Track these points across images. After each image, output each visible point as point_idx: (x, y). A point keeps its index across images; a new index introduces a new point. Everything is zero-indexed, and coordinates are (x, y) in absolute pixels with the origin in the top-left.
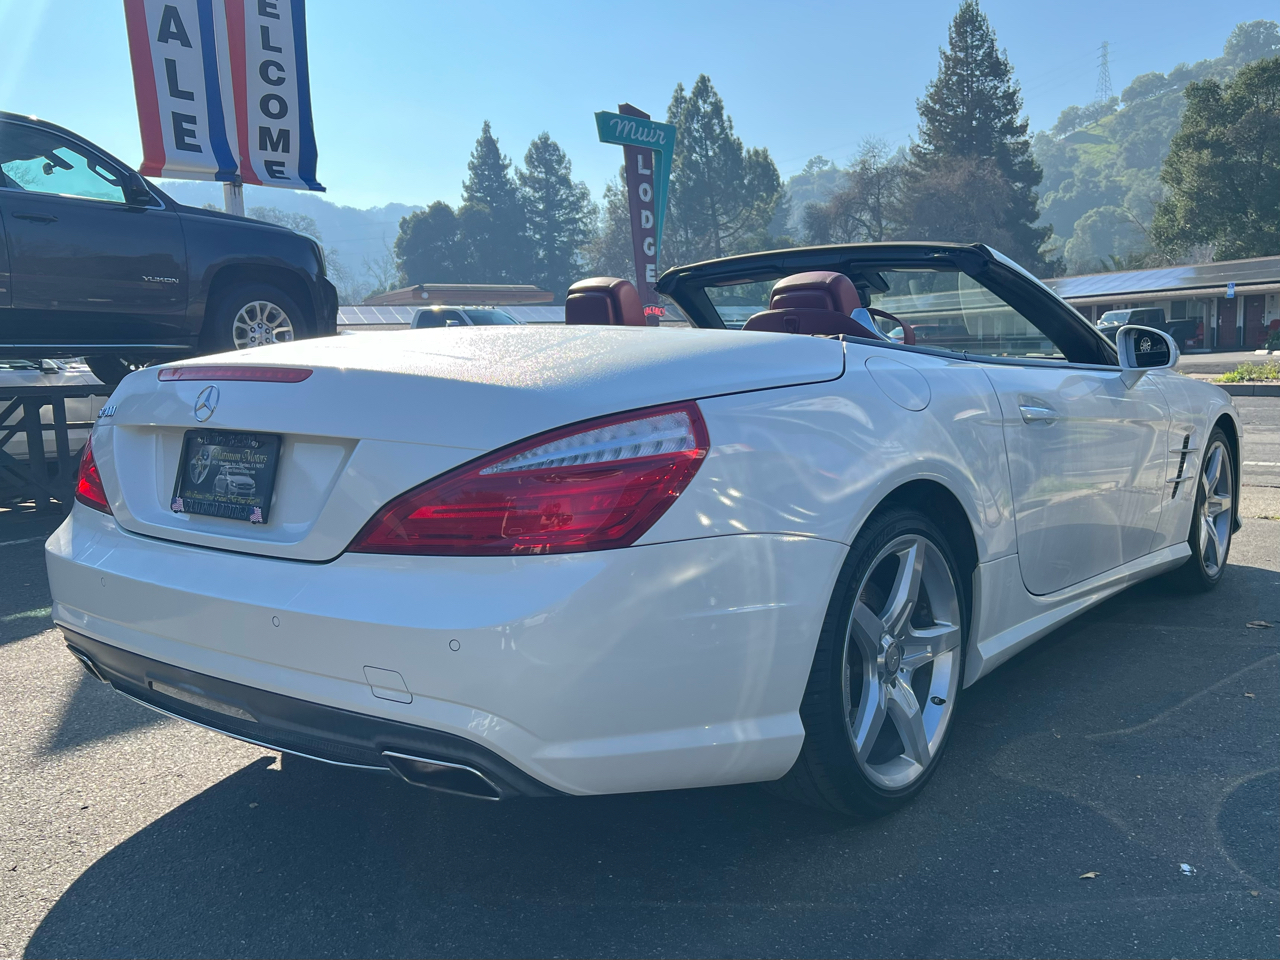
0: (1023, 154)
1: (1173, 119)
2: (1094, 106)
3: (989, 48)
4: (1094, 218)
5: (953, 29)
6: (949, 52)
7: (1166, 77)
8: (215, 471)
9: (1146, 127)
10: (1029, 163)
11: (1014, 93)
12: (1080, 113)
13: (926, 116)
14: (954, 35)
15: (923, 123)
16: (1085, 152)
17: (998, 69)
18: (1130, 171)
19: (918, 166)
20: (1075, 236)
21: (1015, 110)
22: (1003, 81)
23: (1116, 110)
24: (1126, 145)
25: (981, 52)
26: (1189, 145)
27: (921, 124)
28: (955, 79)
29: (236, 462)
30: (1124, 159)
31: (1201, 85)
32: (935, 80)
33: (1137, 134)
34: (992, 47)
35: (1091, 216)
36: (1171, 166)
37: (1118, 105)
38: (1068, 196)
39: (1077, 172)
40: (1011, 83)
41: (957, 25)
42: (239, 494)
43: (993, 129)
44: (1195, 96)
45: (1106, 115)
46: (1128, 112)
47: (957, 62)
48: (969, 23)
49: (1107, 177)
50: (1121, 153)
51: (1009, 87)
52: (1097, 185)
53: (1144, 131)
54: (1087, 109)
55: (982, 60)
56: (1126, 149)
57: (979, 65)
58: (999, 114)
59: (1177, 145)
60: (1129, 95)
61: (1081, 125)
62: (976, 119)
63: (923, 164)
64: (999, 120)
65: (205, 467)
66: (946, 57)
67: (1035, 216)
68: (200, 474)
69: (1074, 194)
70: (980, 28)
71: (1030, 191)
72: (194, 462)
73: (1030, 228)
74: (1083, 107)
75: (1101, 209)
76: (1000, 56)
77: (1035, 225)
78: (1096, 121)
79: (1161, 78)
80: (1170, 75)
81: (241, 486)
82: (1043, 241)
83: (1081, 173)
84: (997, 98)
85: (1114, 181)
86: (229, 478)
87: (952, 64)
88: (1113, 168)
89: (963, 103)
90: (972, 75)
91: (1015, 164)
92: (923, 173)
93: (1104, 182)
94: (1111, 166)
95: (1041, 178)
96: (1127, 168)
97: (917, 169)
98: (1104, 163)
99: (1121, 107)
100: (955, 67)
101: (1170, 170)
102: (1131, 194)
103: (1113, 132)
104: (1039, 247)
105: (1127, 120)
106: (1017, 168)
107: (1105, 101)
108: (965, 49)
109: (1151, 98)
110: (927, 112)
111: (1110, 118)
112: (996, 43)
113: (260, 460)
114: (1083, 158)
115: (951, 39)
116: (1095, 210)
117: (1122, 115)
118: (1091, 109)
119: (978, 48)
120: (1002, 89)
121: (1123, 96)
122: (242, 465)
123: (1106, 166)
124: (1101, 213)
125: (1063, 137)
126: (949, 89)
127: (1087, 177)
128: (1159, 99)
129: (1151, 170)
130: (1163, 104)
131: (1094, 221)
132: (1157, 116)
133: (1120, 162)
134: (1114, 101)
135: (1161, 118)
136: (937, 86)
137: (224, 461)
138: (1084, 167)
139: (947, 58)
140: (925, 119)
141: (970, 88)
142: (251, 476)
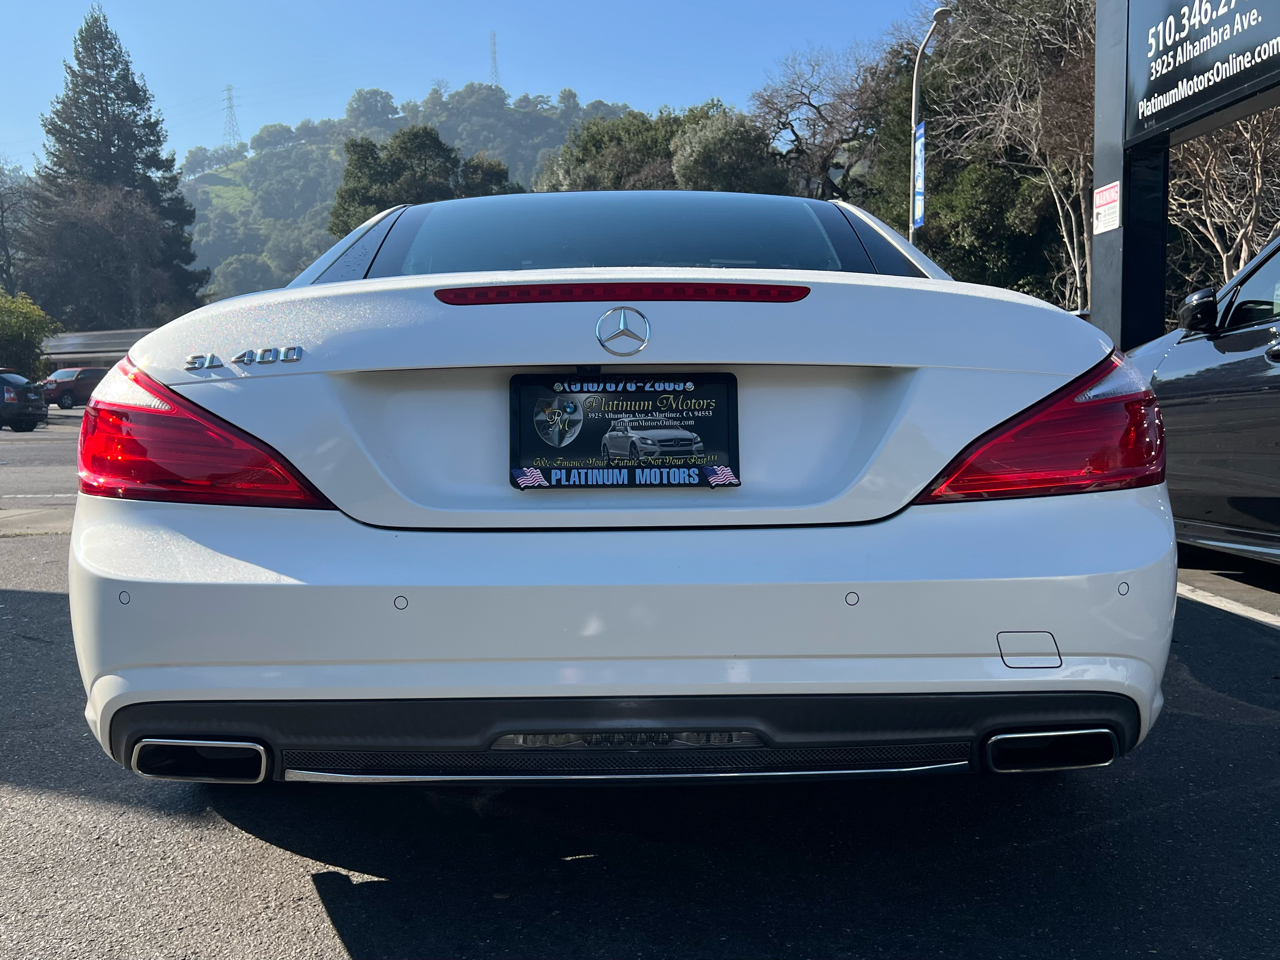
0: (171, 190)
2: (222, 149)
3: (123, 70)
4: (234, 266)
5: (79, 42)
6: (76, 68)
7: (293, 130)
8: (598, 427)
9: (278, 178)
10: (179, 201)
11: (157, 123)
12: (208, 154)
13: (54, 135)
14: (80, 50)
15: (51, 142)
16: (218, 196)
17: (137, 95)
18: (267, 220)
19: (50, 191)
20: (217, 282)
21: (159, 142)
22: (142, 109)
23: (246, 157)
24: (260, 193)
25: (115, 73)
26: (354, 200)
27: (47, 143)
28: (85, 98)
29: (646, 412)
30: (260, 208)
31: (359, 141)
32: (62, 95)
33: (271, 184)
34: (127, 69)
35: (231, 264)
36: (338, 218)
37: (247, 151)
38: (204, 240)
39: (211, 216)
40: (152, 112)
41: (82, 39)
43: (135, 159)
44: (355, 152)
45: (236, 160)
46: (259, 160)
47: (88, 80)
48: (96, 38)
49: (245, 224)
50: (257, 202)
51: (150, 116)
52: (234, 231)
53: (279, 182)
54: (216, 151)
55: (117, 82)
56: (260, 197)
57: (112, 88)
58: (141, 145)
59: (342, 197)
60: (259, 142)
61: (210, 167)
62: (114, 146)
63: (53, 189)
64: (141, 151)
66: (73, 72)
67: (191, 258)
69: (210, 238)
70: (111, 46)
71: (183, 231)
73: (186, 270)
74: (212, 149)
75: (242, 257)
76: (137, 81)
77: (190, 268)
78: (227, 165)
79: (288, 130)
80: (297, 129)
82: (201, 286)
83: (216, 217)
84: (138, 126)
85: (250, 229)
86: (635, 435)
87: (80, 82)
88: (249, 216)
89: (96, 125)
90: (107, 97)
91: (164, 200)
92: (56, 199)
93: (242, 229)
94: (247, 213)
95: (194, 218)
96: (264, 217)
97: (47, 193)
98: (239, 209)
99: (251, 154)
100: (85, 84)
101: (337, 221)
102: (270, 244)
103: (246, 180)
104: (196, 291)
105: (258, 169)
106: (165, 204)
107: (235, 145)
108: (96, 67)
109: (279, 149)
110: (54, 130)
111: (240, 164)
112: (132, 66)
114: (215, 201)
115: (78, 53)
116: (235, 257)
117: (253, 163)
118: (221, 152)
119: (111, 68)
120: (142, 117)
121: (252, 143)
122: (660, 416)
123: (241, 212)
124: (241, 261)
125: (192, 177)
126: (77, 108)
127: (223, 223)
128: (289, 151)
129: (289, 221)
130: (293, 156)
131: (235, 269)
132: (288, 168)
133: (255, 209)
134: (243, 147)
135: (292, 171)
136: (63, 103)
137: (618, 413)
138: (218, 211)
139: (74, 74)
140: (52, 139)
141: (105, 112)
142: (688, 428)
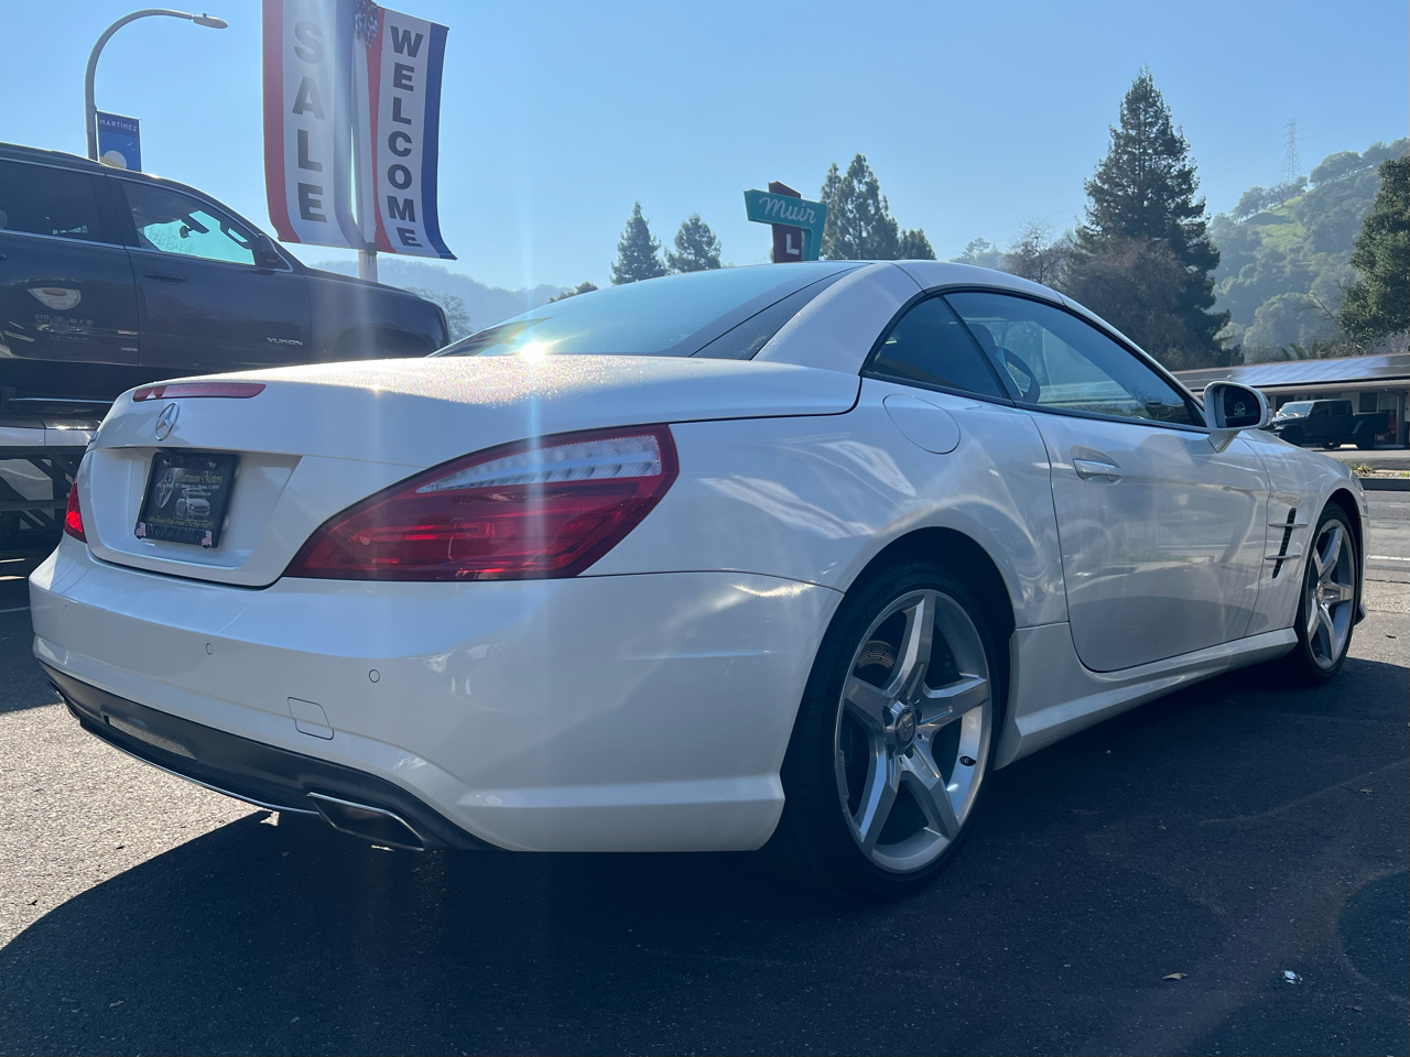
0: (1198, 236)
1: (1367, 200)
2: (1279, 187)
3: (1163, 124)
4: (1277, 305)
5: (1125, 106)
6: (1120, 130)
7: (1361, 156)
8: (177, 494)
9: (1337, 209)
10: (1205, 246)
11: (1190, 172)
12: (1264, 194)
13: (1094, 196)
14: (1125, 112)
15: (1091, 204)
16: (1269, 235)
17: (1173, 147)
18: (1319, 255)
19: (1083, 247)
20: (1256, 324)
21: (1190, 190)
22: (1178, 159)
23: (1304, 191)
24: (1314, 227)
25: (1155, 130)
26: (1383, 227)
27: (1088, 204)
28: (1125, 157)
29: (196, 484)
30: (1313, 243)
31: (1397, 162)
32: (1104, 159)
33: (1327, 217)
34: (1166, 125)
35: (1274, 303)
36: (1363, 248)
37: (1306, 185)
38: (1248, 282)
39: (1259, 256)
40: (1186, 162)
41: (1129, 102)
42: (196, 518)
43: (1166, 209)
44: (1391, 175)
45: (1293, 196)
46: (1317, 192)
47: (1129, 140)
48: (1142, 99)
49: (1293, 262)
50: (1309, 236)
51: (1184, 166)
52: (1281, 270)
53: (1336, 213)
54: (1272, 190)
55: (1156, 138)
56: (1313, 232)
57: (1152, 143)
58: (1173, 194)
59: (1369, 226)
60: (1319, 175)
61: (1264, 206)
62: (1147, 199)
63: (1089, 246)
64: (1174, 200)
65: (169, 490)
66: (1117, 134)
67: (1211, 301)
68: (164, 497)
69: (1255, 279)
70: (1154, 104)
71: (1205, 275)
72: (159, 485)
73: (1205, 314)
74: (1268, 188)
75: (1285, 296)
76: (1175, 134)
77: (1211, 311)
78: (1282, 202)
79: (1354, 157)
80: (1366, 154)
81: (199, 509)
82: (1219, 329)
83: (1263, 258)
84: (1172, 178)
85: (1300, 266)
86: (189, 501)
87: (1122, 142)
88: (1299, 252)
89: (1134, 182)
90: (1145, 153)
91: (1190, 247)
92: (1090, 255)
93: (1289, 267)
94: (1297, 250)
95: (1218, 261)
96: (1314, 253)
97: (1084, 251)
98: (1289, 247)
99: (1309, 188)
100: (1126, 145)
101: (1361, 252)
102: (1318, 280)
103: (1301, 215)
104: (1214, 334)
105: (1316, 202)
106: (1191, 251)
107: (1292, 181)
108: (1137, 127)
109: (1343, 177)
110: (1095, 192)
111: (1298, 199)
112: (1171, 120)
113: (216, 481)
114: (1264, 241)
115: (1123, 115)
116: (1278, 296)
117: (1311, 196)
118: (1277, 190)
119: (1152, 125)
120: (1177, 168)
121: (1312, 176)
122: (200, 487)
123: (1292, 250)
124: (1285, 299)
125: (1245, 219)
126: (1119, 168)
127: (1270, 262)
128: (1353, 179)
129: (1342, 254)
130: (1356, 184)
131: (1277, 309)
132: (1349, 197)
133: (1307, 246)
134: (1302, 181)
135: (1354, 199)
136: (1106, 165)
137: (186, 483)
138: (1267, 251)
139: (1118, 136)
140: (1093, 200)
141: (1142, 168)
142: (208, 499)
